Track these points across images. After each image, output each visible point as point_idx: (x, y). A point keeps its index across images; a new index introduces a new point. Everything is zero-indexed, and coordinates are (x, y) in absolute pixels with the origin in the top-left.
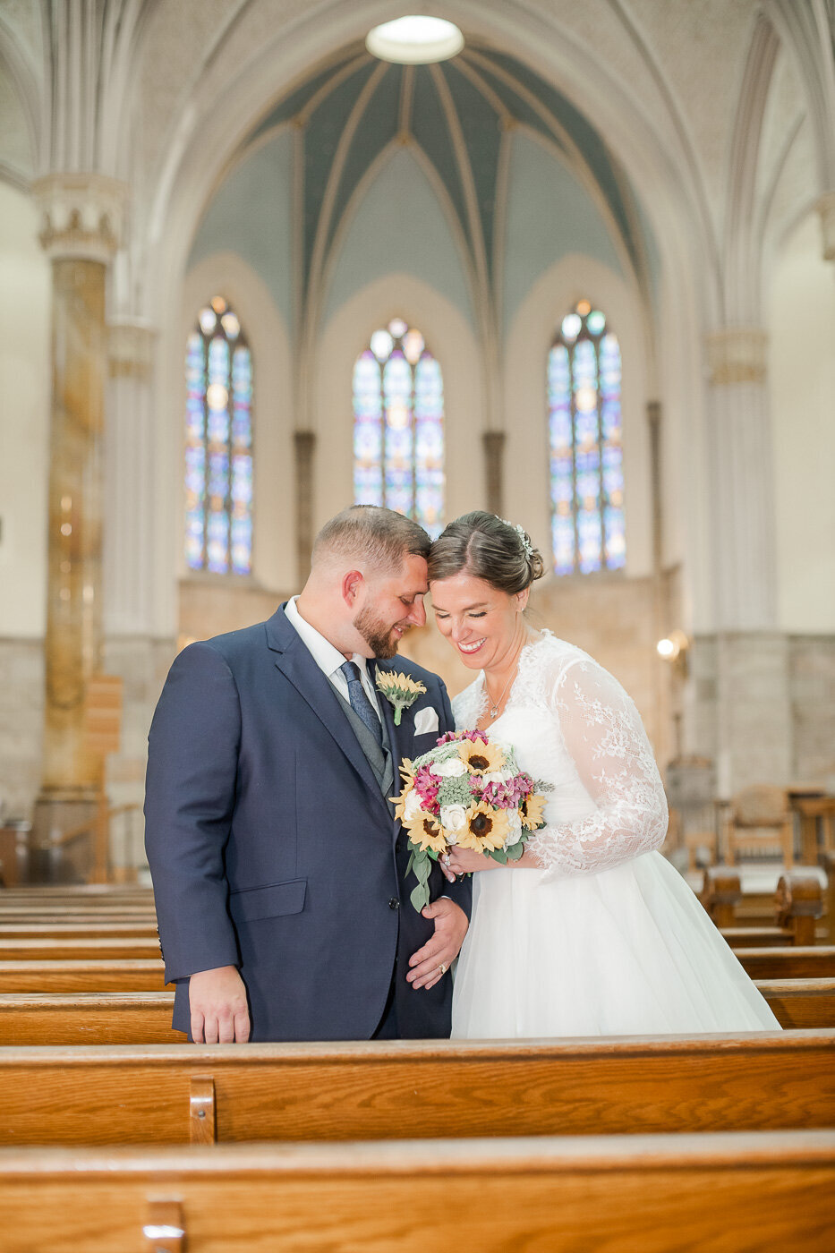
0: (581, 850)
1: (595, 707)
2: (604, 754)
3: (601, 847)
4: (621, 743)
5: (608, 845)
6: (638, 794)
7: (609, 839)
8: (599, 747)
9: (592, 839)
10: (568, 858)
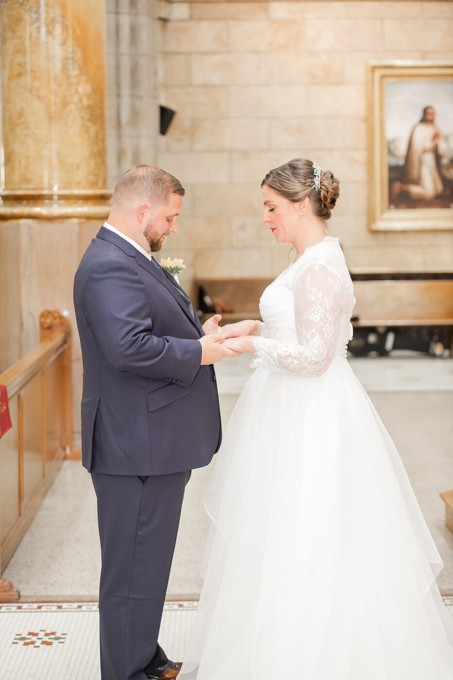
0: (276, 356)
1: (313, 291)
2: (307, 317)
3: (286, 361)
4: (319, 314)
5: (289, 361)
6: (316, 344)
7: (290, 359)
8: (307, 313)
9: (284, 354)
10: (270, 358)
